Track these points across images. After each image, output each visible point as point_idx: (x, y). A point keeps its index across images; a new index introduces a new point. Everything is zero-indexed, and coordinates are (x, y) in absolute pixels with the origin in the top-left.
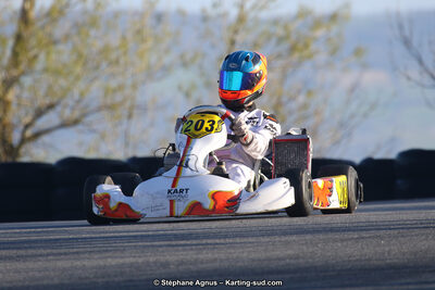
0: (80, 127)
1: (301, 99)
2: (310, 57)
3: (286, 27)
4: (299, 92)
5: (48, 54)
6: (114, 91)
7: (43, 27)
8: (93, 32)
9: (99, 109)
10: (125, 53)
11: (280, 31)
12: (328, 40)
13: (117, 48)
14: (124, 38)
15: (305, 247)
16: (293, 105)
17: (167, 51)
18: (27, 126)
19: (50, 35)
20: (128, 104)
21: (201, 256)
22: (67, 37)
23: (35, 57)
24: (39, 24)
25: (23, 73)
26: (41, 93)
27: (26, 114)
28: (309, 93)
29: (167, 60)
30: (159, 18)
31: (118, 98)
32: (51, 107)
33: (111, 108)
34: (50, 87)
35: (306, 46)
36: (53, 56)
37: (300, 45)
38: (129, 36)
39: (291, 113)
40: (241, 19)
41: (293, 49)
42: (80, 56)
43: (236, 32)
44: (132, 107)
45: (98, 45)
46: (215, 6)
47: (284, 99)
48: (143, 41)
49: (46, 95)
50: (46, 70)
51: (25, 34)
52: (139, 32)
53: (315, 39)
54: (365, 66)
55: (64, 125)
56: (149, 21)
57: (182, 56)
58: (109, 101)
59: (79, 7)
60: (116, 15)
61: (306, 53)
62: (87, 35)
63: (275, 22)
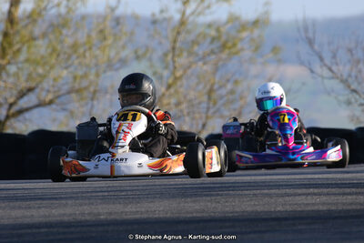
0: (54, 106)
1: (229, 86)
2: (236, 53)
3: (218, 30)
4: (228, 81)
5: (29, 47)
6: (82, 77)
7: (26, 26)
8: (64, 32)
9: (69, 92)
10: (90, 48)
11: (213, 33)
12: (252, 40)
13: (84, 44)
14: (89, 36)
15: (209, 204)
16: (223, 91)
17: (124, 47)
18: (11, 105)
19: (31, 32)
20: (92, 89)
21: (126, 210)
22: (44, 35)
23: (19, 50)
24: (22, 24)
25: (9, 63)
26: (23, 79)
27: (11, 96)
28: (236, 82)
29: (124, 54)
30: (118, 21)
31: (85, 83)
32: (30, 90)
33: (78, 91)
34: (30, 75)
35: (234, 45)
36: (33, 50)
37: (230, 44)
38: (94, 35)
39: (221, 97)
40: (182, 23)
41: (224, 46)
42: (54, 50)
43: (178, 33)
44: (95, 92)
45: (69, 41)
46: (162, 11)
47: (216, 87)
48: (105, 39)
49: (27, 81)
50: (27, 60)
51: (11, 32)
52: (101, 31)
53: (241, 40)
54: (280, 61)
55: (41, 104)
56: (109, 23)
57: (136, 52)
58: (77, 86)
59: (53, 11)
60: (83, 17)
61: (234, 50)
62: (61, 34)
63: (210, 26)
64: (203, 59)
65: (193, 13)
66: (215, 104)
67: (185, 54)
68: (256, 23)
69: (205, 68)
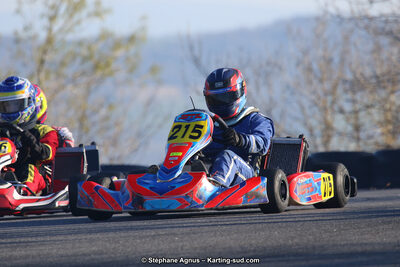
64: (73, 81)
65: (61, 30)
66: (87, 132)
67: (52, 76)
68: (132, 39)
69: (75, 91)
